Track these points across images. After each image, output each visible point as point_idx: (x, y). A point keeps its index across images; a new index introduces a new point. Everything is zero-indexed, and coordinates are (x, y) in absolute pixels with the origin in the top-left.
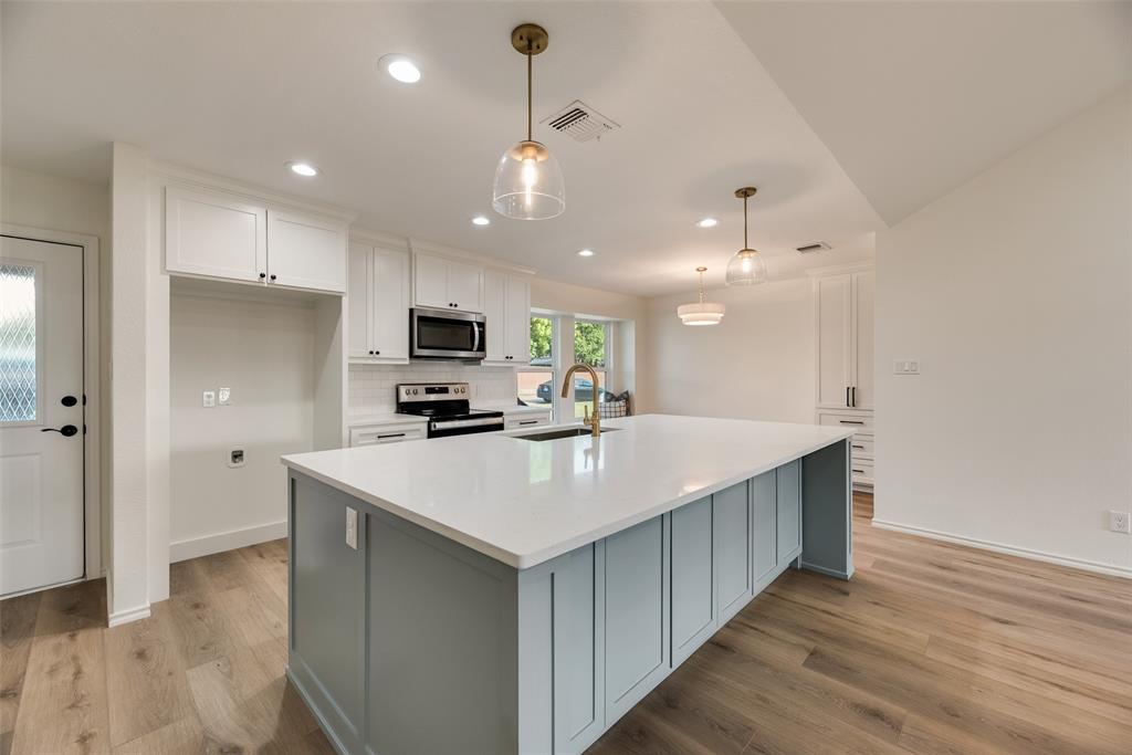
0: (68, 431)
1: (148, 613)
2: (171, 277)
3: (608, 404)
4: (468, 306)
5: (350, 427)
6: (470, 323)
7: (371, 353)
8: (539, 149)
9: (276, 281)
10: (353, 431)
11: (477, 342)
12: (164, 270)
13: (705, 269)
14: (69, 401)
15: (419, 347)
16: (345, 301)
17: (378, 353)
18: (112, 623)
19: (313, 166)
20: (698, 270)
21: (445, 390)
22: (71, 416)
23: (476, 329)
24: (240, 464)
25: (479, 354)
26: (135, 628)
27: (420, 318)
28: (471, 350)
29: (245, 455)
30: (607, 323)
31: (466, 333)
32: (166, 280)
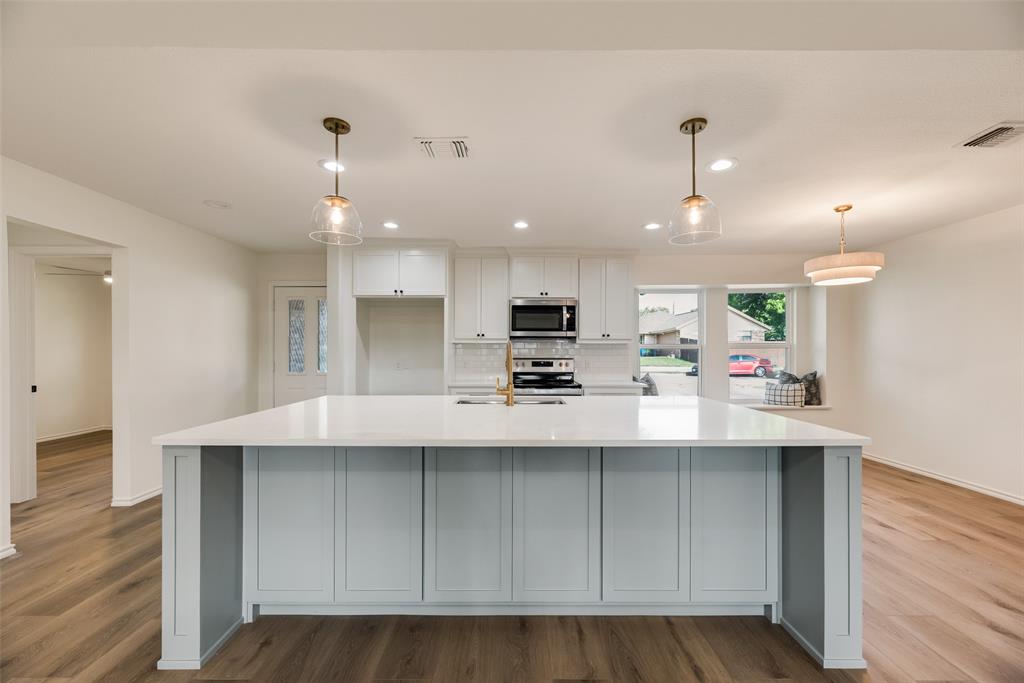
2: (358, 299)
3: (786, 386)
4: (557, 291)
5: (449, 387)
6: (560, 307)
7: (478, 335)
8: (343, 199)
9: (404, 294)
10: (452, 390)
11: (566, 323)
12: (352, 295)
13: (849, 208)
15: (515, 329)
16: (446, 300)
17: (483, 335)
19: (396, 223)
20: (837, 210)
21: (551, 365)
23: (565, 311)
25: (570, 334)
27: (514, 307)
28: (561, 329)
30: (790, 290)
31: (557, 316)
32: (355, 300)
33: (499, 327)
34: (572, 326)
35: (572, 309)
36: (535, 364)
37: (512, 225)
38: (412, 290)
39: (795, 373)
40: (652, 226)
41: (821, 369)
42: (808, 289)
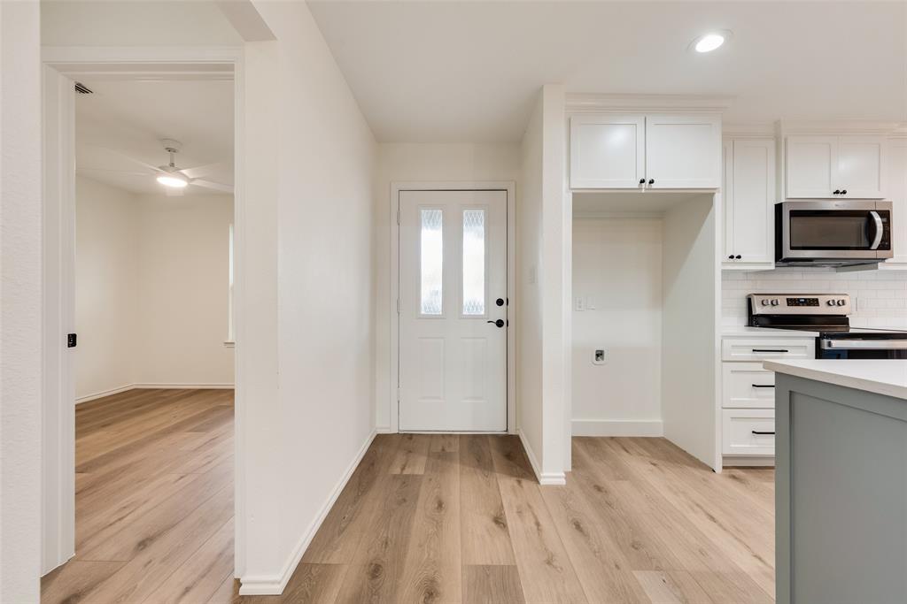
0: (499, 323)
1: (563, 481)
2: (574, 194)
5: (723, 336)
6: (867, 215)
7: (732, 257)
9: (653, 186)
10: (725, 341)
11: (878, 238)
12: (569, 187)
14: (500, 302)
15: (792, 248)
16: (718, 198)
17: (739, 257)
18: (541, 483)
21: (815, 302)
22: (499, 313)
23: (879, 220)
24: (601, 362)
25: (881, 254)
27: (794, 214)
28: (868, 248)
29: (605, 355)
34: (886, 243)
35: (885, 215)
36: (792, 302)
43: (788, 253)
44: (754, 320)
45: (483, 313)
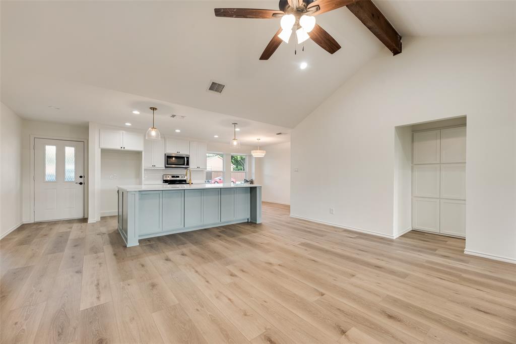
0: (81, 184)
1: (95, 222)
2: (102, 149)
4: (183, 152)
6: (184, 157)
7: (153, 166)
9: (125, 149)
11: (186, 163)
12: (99, 148)
13: (260, 139)
14: (81, 177)
15: (167, 164)
16: (143, 153)
17: (155, 166)
18: (88, 222)
20: (257, 139)
21: (178, 177)
22: (81, 180)
23: (186, 159)
25: (187, 166)
26: (93, 224)
27: (168, 156)
28: (184, 165)
30: (246, 156)
31: (182, 160)
32: (100, 149)
33: (161, 163)
34: (188, 164)
35: (188, 158)
36: (173, 177)
37: (175, 130)
38: (129, 147)
39: (247, 180)
40: (216, 136)
41: (254, 178)
42: (251, 156)
43: (166, 166)
44: (166, 181)
45: (74, 180)
